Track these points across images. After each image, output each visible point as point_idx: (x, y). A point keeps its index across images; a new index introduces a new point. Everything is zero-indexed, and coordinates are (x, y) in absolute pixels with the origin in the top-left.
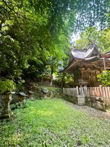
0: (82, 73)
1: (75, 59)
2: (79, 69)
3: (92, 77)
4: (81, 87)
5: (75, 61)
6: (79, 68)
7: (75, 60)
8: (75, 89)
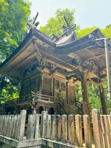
0: (43, 78)
1: (34, 37)
2: (38, 68)
3: (60, 91)
4: (35, 112)
5: (34, 42)
6: (39, 66)
7: (33, 40)
8: (15, 117)
